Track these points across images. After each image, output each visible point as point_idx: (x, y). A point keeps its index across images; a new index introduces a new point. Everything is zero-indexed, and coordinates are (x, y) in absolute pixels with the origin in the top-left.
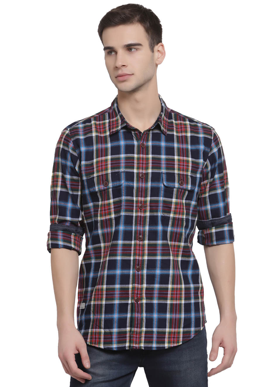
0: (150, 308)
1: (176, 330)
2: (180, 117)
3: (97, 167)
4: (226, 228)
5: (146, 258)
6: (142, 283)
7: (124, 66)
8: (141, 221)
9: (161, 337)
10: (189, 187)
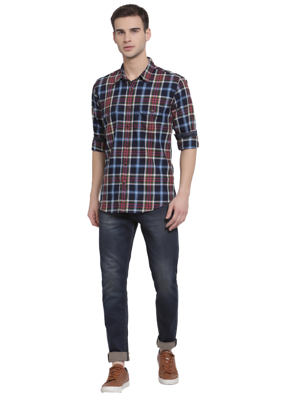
0: (132, 188)
1: (150, 202)
2: (161, 71)
3: (106, 103)
4: (190, 139)
5: (130, 157)
6: (127, 173)
7: (130, 41)
8: (128, 135)
9: (140, 206)
10: (158, 114)
